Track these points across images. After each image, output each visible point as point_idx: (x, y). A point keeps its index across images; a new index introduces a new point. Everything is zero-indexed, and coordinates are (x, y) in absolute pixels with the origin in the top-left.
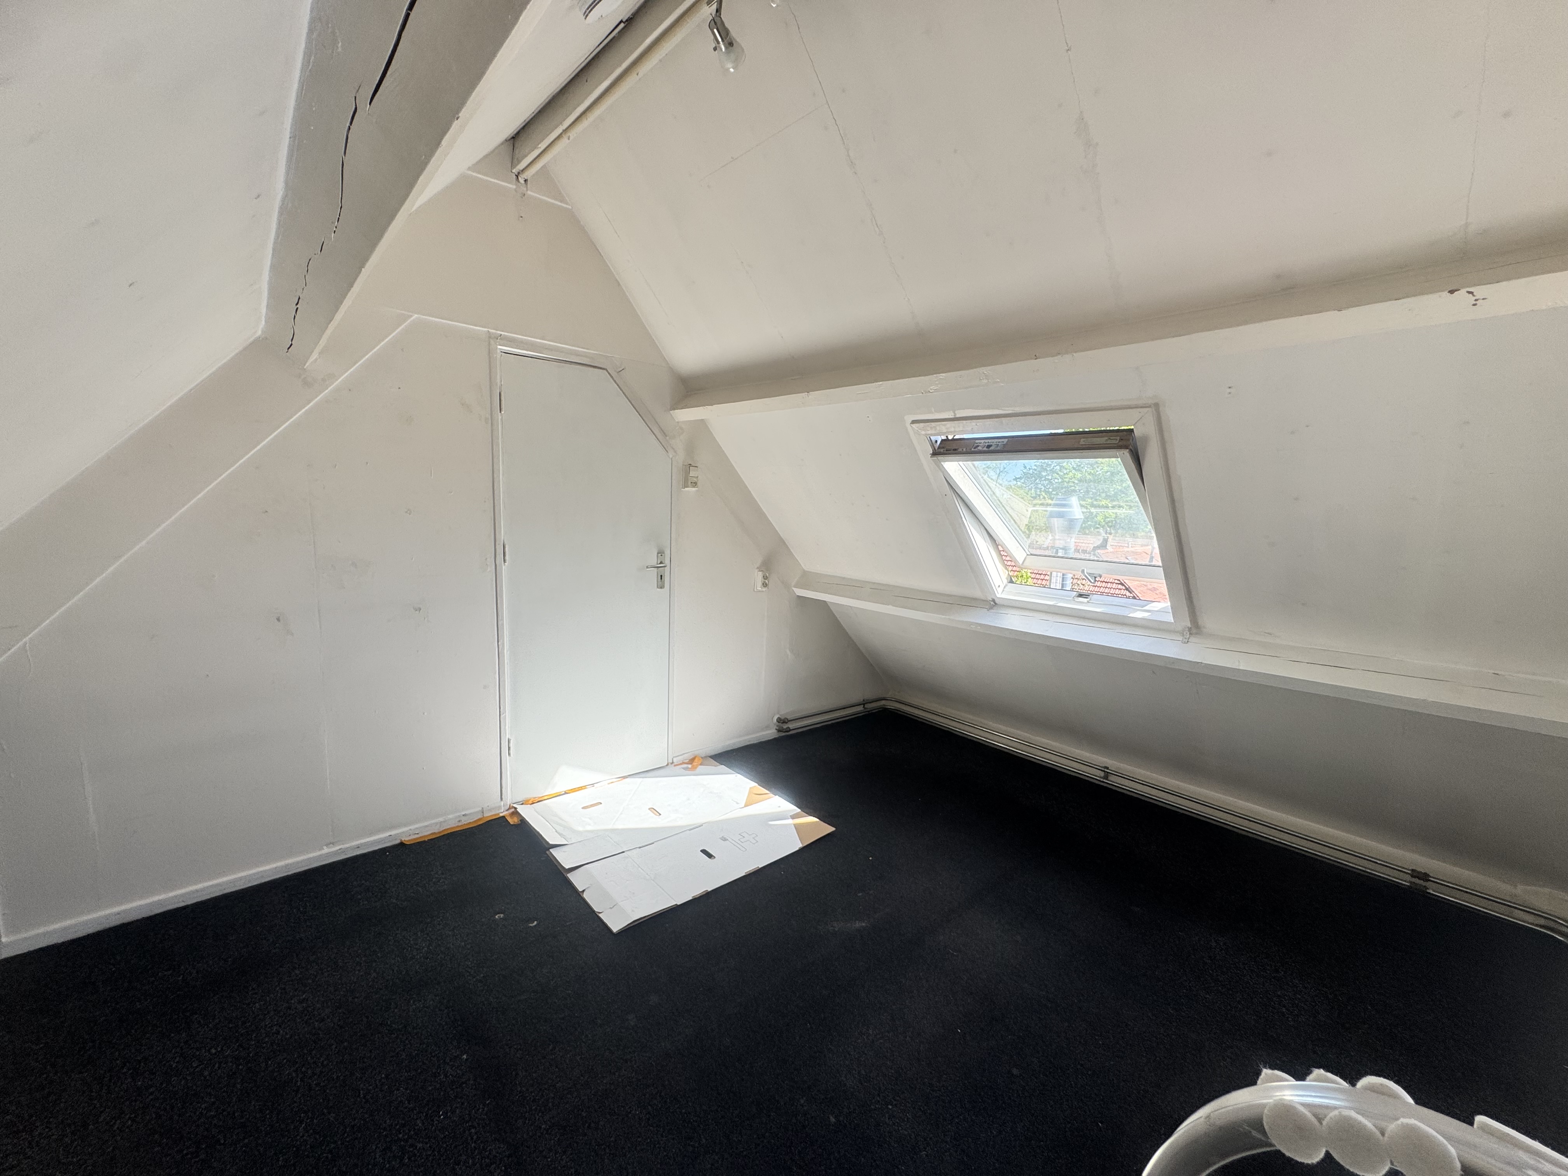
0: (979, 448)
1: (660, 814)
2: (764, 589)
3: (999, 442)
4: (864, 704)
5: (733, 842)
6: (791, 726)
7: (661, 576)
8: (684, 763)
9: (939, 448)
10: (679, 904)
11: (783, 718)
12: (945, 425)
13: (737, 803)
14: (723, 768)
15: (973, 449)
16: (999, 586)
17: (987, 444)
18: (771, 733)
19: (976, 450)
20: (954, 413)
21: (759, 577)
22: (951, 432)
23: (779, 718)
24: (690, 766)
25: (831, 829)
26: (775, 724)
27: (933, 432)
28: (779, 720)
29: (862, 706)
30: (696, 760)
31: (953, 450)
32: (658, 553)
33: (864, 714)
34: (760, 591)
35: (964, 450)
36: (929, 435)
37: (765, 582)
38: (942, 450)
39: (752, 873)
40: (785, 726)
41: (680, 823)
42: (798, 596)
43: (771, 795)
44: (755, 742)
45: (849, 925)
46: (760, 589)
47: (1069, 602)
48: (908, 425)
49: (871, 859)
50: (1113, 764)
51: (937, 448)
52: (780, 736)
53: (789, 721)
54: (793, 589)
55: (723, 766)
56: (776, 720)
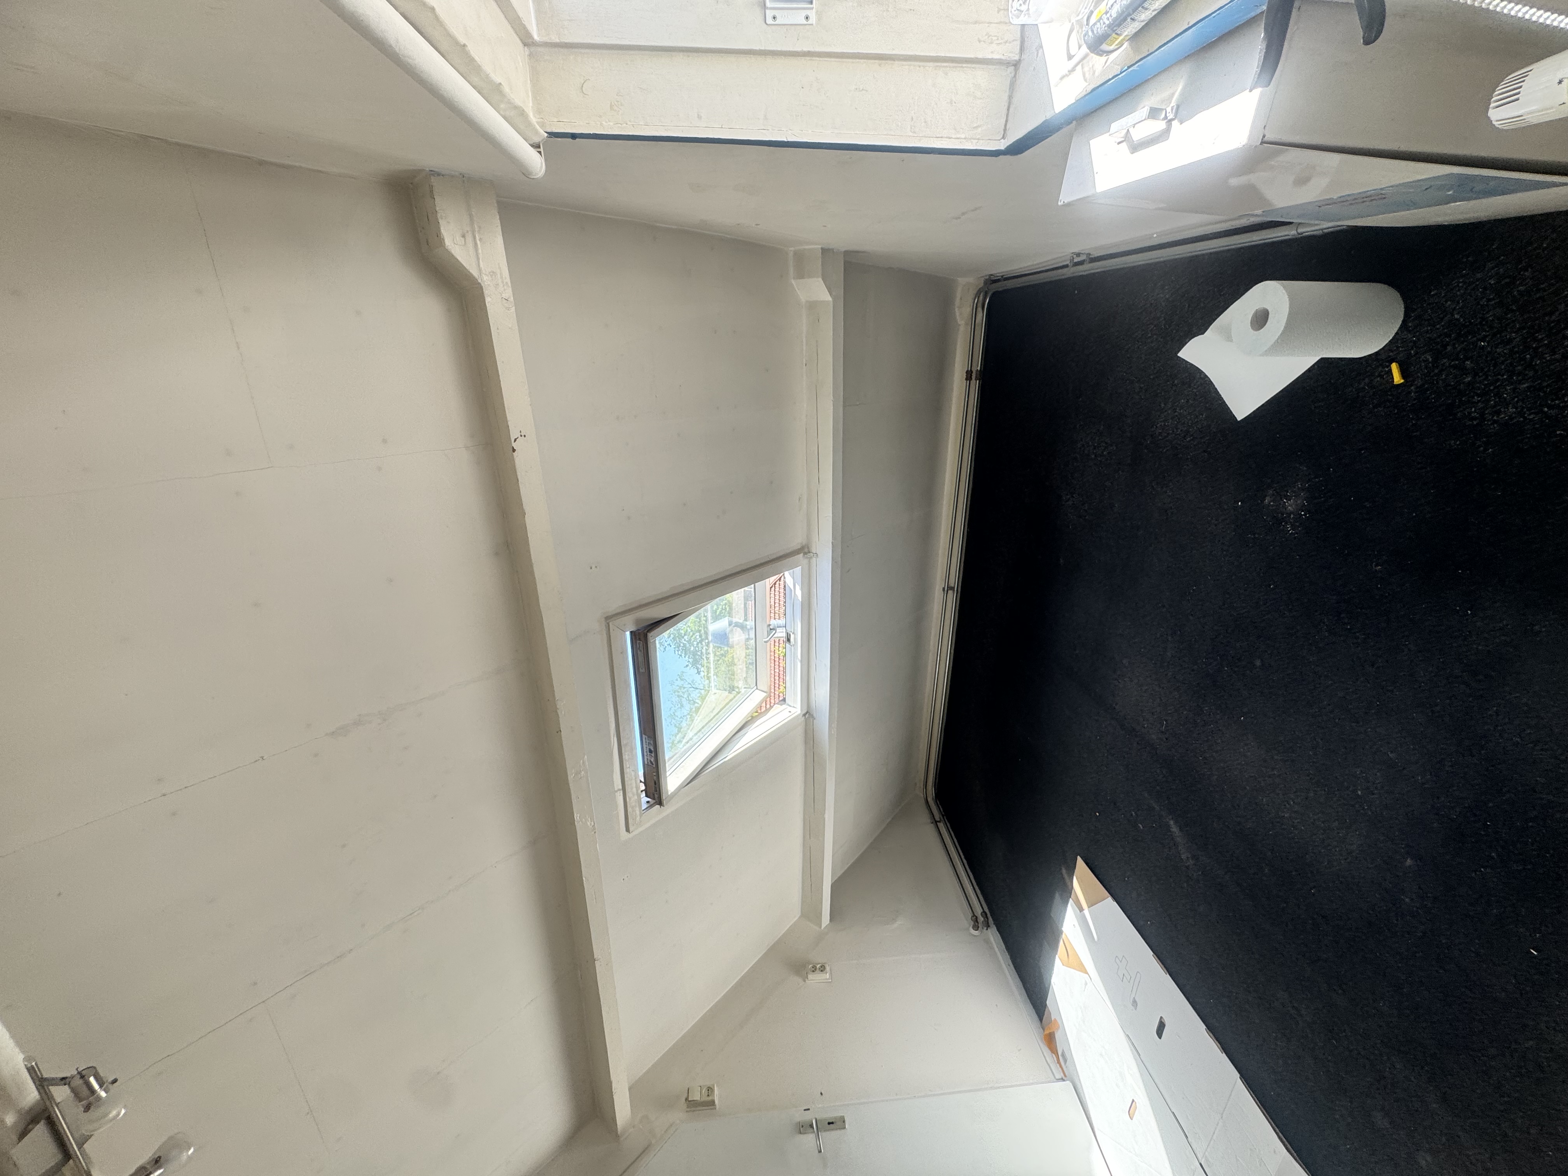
0: (652, 760)
1: (1133, 1101)
2: (828, 968)
3: (646, 742)
4: (936, 822)
5: (1135, 988)
6: (978, 911)
7: (829, 1123)
8: (1059, 1062)
9: (654, 799)
10: (1239, 1075)
11: (972, 923)
12: (630, 799)
13: (1086, 984)
14: (1049, 1002)
15: (654, 766)
16: (790, 712)
17: (648, 753)
18: (992, 935)
19: (654, 763)
20: (617, 791)
21: (816, 978)
22: (637, 788)
23: (973, 928)
25: (1080, 861)
26: (982, 932)
27: (637, 809)
28: (976, 927)
29: (938, 823)
31: (655, 784)
32: (801, 1133)
33: (946, 820)
34: (831, 975)
35: (654, 774)
36: (640, 813)
37: (819, 969)
38: (656, 796)
39: (1162, 963)
40: (981, 919)
41: (1135, 1069)
42: (831, 920)
43: (1063, 936)
44: (1009, 957)
45: (1179, 839)
46: (828, 974)
47: (796, 649)
48: (631, 835)
49: (1098, 814)
50: (938, 585)
51: (655, 801)
52: (994, 924)
53: (974, 915)
54: (822, 928)
55: (1047, 1002)
56: (977, 932)
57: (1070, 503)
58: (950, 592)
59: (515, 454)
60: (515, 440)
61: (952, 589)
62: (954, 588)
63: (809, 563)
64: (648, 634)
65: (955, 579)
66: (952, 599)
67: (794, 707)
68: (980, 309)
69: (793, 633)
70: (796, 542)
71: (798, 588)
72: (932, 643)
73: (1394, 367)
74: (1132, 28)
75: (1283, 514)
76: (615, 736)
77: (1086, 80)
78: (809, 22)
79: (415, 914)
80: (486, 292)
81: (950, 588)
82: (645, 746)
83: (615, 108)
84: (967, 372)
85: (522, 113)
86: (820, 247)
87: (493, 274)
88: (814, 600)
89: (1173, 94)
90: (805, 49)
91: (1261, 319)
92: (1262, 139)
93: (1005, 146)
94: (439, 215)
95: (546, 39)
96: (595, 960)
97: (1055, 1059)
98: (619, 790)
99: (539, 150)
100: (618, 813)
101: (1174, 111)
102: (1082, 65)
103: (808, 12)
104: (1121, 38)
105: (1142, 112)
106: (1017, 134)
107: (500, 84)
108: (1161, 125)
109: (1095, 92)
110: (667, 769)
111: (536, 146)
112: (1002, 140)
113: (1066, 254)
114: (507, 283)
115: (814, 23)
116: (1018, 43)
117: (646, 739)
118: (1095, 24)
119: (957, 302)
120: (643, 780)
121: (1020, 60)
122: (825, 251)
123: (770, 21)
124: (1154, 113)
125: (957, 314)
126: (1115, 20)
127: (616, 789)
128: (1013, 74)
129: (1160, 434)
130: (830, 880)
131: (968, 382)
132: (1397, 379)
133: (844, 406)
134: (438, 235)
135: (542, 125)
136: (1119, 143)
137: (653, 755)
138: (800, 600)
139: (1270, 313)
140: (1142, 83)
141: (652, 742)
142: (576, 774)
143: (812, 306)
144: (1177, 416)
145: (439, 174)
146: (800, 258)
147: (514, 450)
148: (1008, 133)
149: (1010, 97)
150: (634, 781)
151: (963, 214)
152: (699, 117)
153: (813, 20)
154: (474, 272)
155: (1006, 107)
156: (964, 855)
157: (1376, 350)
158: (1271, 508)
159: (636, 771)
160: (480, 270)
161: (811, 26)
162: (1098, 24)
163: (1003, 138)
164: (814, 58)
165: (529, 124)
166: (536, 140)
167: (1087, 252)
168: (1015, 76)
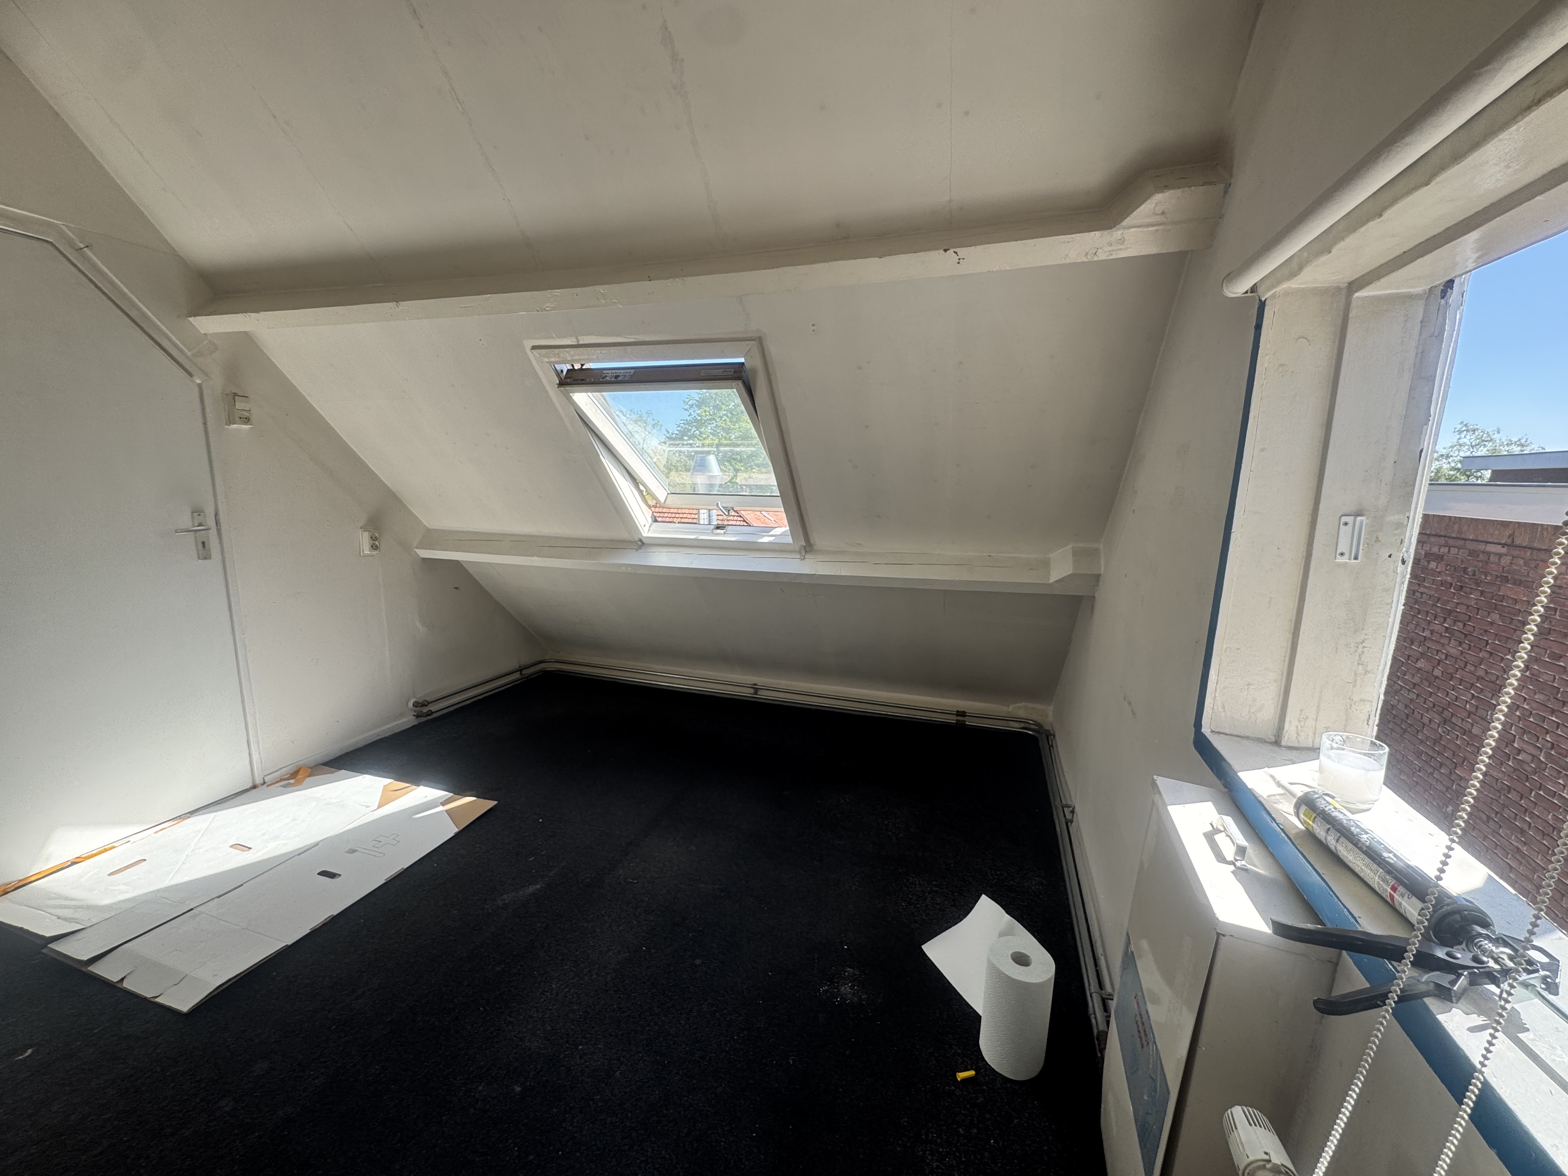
0: (608, 378)
1: (250, 848)
2: (375, 553)
3: (626, 373)
4: (521, 671)
5: (368, 852)
6: (433, 708)
7: (203, 543)
8: (282, 780)
9: (565, 378)
10: (289, 943)
11: (420, 701)
12: (568, 352)
13: (367, 807)
14: (343, 773)
15: (601, 380)
16: (645, 526)
17: (615, 374)
18: (408, 721)
19: (604, 380)
20: (577, 338)
21: (365, 539)
22: (577, 361)
23: (414, 702)
24: (292, 781)
25: (491, 804)
26: (411, 710)
27: (557, 359)
28: (416, 704)
29: (519, 673)
30: (300, 773)
31: (582, 380)
32: (192, 513)
33: (522, 680)
34: (368, 556)
35: (593, 380)
36: (552, 362)
37: (374, 544)
38: (569, 380)
39: (395, 877)
40: (425, 710)
41: (283, 850)
42: (424, 559)
43: (414, 787)
44: (387, 735)
45: (521, 893)
46: (368, 552)
47: (708, 534)
48: (528, 350)
49: (541, 820)
50: (760, 680)
51: (563, 379)
52: (420, 723)
53: (429, 703)
54: (415, 550)
55: (343, 771)
56: (412, 705)
57: (842, 801)
58: (752, 691)
59: (942, 251)
60: (956, 253)
61: (756, 693)
62: (756, 694)
63: (794, 552)
64: (741, 381)
65: (764, 695)
66: (747, 692)
67: (649, 530)
68: (1022, 725)
69: (725, 533)
70: (818, 540)
71: (771, 539)
72: (702, 672)
73: (971, 1073)
74: (1320, 831)
75: (837, 982)
76: (636, 340)
77: (1269, 796)
78: (1338, 556)
79: (458, 105)
80: (1106, 232)
81: (756, 691)
82: (623, 371)
83: (1281, 369)
84: (964, 712)
85: (1293, 275)
86: (1102, 573)
87: (1122, 241)
88: (757, 555)
89: (1255, 866)
90: (1314, 552)
91: (1021, 960)
92: (1221, 934)
93: (1204, 733)
94: (1187, 189)
95: (1354, 304)
96: (397, 302)
97: (285, 777)
98: (578, 341)
99: (1249, 292)
100: (553, 338)
101: (1242, 866)
102: (1285, 794)
103: (1347, 556)
104: (1311, 823)
105: (1242, 841)
106: (1218, 743)
107: (1330, 252)
108: (1230, 856)
109: (1258, 804)
110: (594, 394)
111: (1253, 289)
112: (1210, 730)
113: (1074, 800)
114: (1112, 255)
115: (1337, 560)
116: (1296, 745)
117: (630, 372)
118: (1325, 800)
119: (1031, 705)
120: (584, 367)
121: (1281, 746)
122: (1098, 577)
123: (1344, 519)
124: (1241, 851)
125: (1019, 705)
126: (1329, 815)
127: (579, 338)
128: (1267, 740)
129: (908, 880)
130: (463, 560)
131: (955, 713)
132: (961, 1075)
133: (945, 591)
134: (1167, 187)
135: (1274, 296)
136: (1211, 824)
137: (613, 379)
138: (759, 541)
139: (1029, 967)
140: (1264, 844)
141: (626, 379)
142: (603, 294)
143: (1045, 564)
144: (925, 894)
145: (1226, 192)
146: (1093, 554)
147: (945, 250)
148: (1217, 736)
149: (1248, 738)
150: (586, 357)
151: (1130, 703)
152: (1263, 450)
153: (1340, 560)
154: (1126, 222)
155: (1239, 734)
156: (489, 696)
157: (986, 1059)
158: (843, 973)
159: (598, 360)
160: (1129, 228)
161: (1334, 557)
162: (1325, 802)
163: (1212, 731)
164: (1304, 560)
165: (1279, 282)
166: (1261, 290)
167: (1075, 820)
168: (1266, 742)
